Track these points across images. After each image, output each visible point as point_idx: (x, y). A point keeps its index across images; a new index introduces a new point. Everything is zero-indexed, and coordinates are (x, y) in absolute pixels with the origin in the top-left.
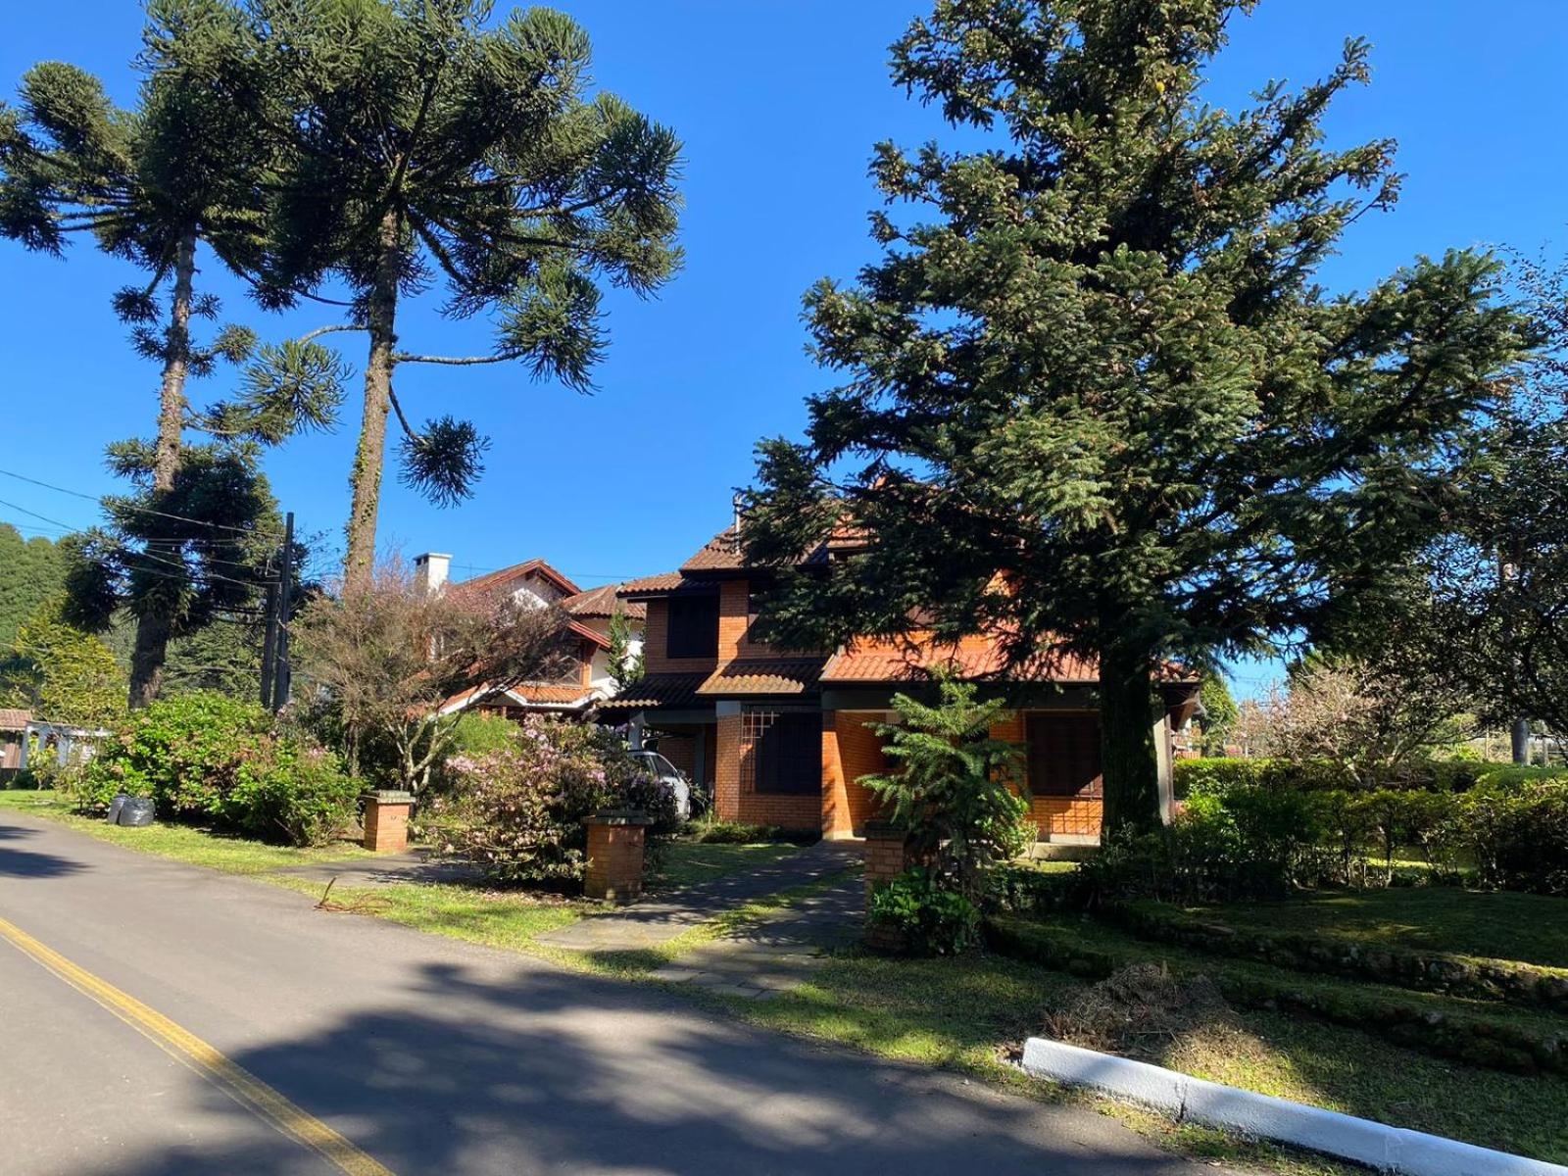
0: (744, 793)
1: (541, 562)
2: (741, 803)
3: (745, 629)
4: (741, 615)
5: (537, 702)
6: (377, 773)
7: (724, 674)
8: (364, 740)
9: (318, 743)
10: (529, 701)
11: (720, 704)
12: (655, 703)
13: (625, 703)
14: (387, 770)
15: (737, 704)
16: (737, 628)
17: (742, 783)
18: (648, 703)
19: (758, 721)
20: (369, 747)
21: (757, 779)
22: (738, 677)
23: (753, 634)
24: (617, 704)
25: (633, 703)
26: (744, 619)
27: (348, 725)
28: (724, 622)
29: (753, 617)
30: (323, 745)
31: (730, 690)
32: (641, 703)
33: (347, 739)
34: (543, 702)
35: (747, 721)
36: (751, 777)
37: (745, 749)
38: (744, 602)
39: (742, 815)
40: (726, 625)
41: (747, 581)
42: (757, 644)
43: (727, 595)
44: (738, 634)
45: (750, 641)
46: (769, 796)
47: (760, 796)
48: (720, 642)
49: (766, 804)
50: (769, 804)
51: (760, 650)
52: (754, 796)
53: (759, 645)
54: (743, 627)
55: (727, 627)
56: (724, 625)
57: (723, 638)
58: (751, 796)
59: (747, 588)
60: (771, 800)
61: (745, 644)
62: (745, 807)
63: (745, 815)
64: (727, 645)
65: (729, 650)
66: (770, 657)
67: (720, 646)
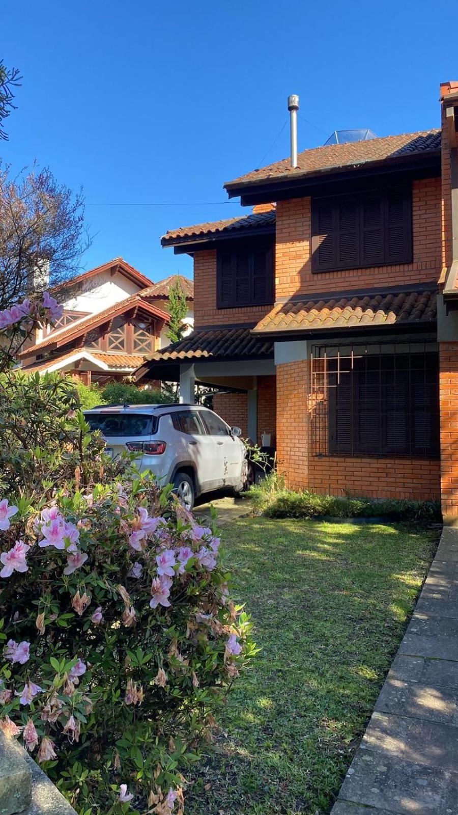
0: (315, 456)
1: (120, 260)
2: (312, 467)
3: (307, 257)
4: (302, 239)
5: (116, 367)
7: (285, 310)
10: (110, 366)
11: (279, 347)
12: (205, 354)
13: (174, 355)
15: (302, 345)
16: (299, 257)
17: (313, 443)
18: (198, 354)
19: (332, 365)
21: (331, 438)
22: (303, 312)
23: (317, 264)
24: (166, 356)
25: (182, 355)
26: (306, 244)
28: (281, 249)
29: (318, 240)
31: (295, 327)
32: (190, 354)
34: (121, 367)
35: (318, 365)
36: (322, 435)
37: (314, 400)
38: (306, 223)
39: (312, 481)
40: (283, 256)
41: (309, 198)
42: (323, 275)
43: (285, 218)
44: (297, 265)
45: (315, 272)
46: (348, 460)
47: (336, 459)
48: (277, 275)
49: (343, 469)
50: (347, 469)
51: (328, 282)
52: (327, 459)
53: (327, 276)
54: (304, 256)
55: (285, 258)
56: (281, 255)
57: (281, 271)
58: (324, 459)
59: (310, 206)
60: (351, 463)
61: (308, 276)
62: (316, 472)
63: (317, 481)
64: (285, 278)
65: (287, 286)
66: (342, 289)
67: (277, 281)
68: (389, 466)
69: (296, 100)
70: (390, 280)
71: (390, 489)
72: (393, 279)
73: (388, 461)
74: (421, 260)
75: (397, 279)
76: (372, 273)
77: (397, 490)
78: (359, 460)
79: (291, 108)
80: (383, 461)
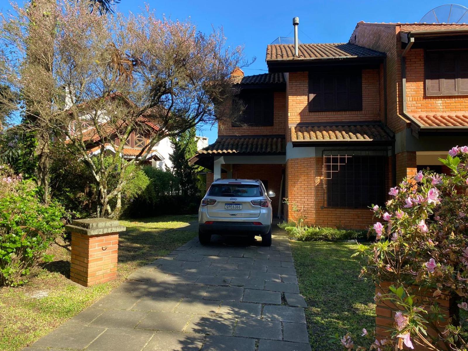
0: (320, 208)
2: (318, 213)
3: (306, 103)
4: (303, 94)
6: (67, 198)
7: (296, 130)
8: (54, 170)
9: (12, 171)
13: (215, 151)
14: (75, 194)
15: (312, 149)
16: (301, 102)
19: (335, 160)
20: (59, 175)
21: (328, 198)
22: (306, 132)
23: (312, 107)
25: (220, 151)
26: (306, 97)
27: (40, 156)
28: (291, 98)
29: (312, 96)
30: (17, 173)
33: (39, 169)
36: (324, 197)
38: (306, 85)
39: (318, 221)
40: (293, 101)
41: (307, 72)
42: (315, 113)
43: (293, 81)
44: (301, 107)
45: (310, 111)
46: (338, 210)
47: (331, 210)
48: (289, 111)
49: (335, 214)
50: (337, 214)
51: (318, 117)
52: (326, 209)
53: (317, 113)
54: (305, 102)
55: (294, 103)
56: (292, 101)
57: (291, 109)
58: (325, 209)
59: (308, 77)
60: (339, 212)
61: (307, 113)
62: (320, 216)
63: (321, 221)
64: (294, 113)
65: (295, 117)
66: (325, 121)
67: (289, 114)
68: (359, 213)
69: (297, 20)
70: (350, 118)
71: (359, 224)
72: (352, 118)
73: (358, 210)
74: (367, 109)
75: (354, 118)
76: (341, 114)
77: (363, 225)
78: (343, 210)
79: (295, 24)
80: (356, 210)
